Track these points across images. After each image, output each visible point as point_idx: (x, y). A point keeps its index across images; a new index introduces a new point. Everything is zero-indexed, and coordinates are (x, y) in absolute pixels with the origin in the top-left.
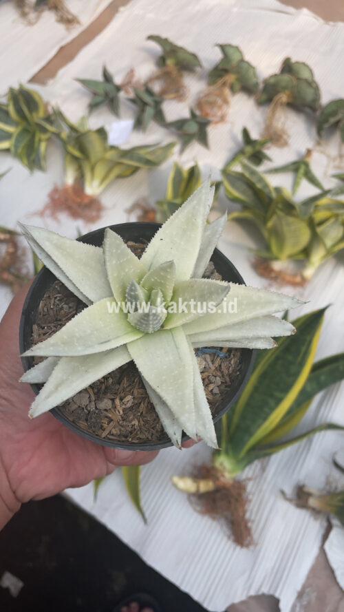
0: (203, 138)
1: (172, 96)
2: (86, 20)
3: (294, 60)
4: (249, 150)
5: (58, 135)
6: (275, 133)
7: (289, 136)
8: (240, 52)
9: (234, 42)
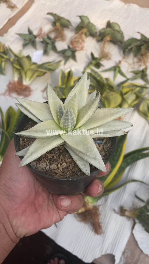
0: (74, 58)
1: (59, 39)
2: (20, 6)
3: (111, 22)
4: (94, 62)
5: (9, 60)
6: (105, 54)
7: (111, 55)
8: (88, 19)
9: (86, 15)
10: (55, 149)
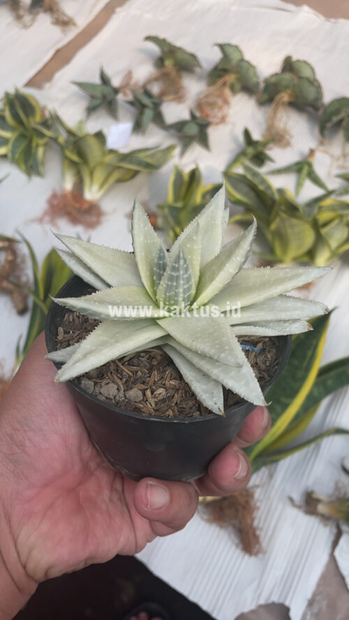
0: (203, 140)
1: (171, 97)
2: (82, 22)
3: (295, 58)
4: (250, 151)
5: (55, 140)
6: (277, 134)
7: (291, 137)
8: (240, 52)
9: (234, 41)
10: (142, 354)
